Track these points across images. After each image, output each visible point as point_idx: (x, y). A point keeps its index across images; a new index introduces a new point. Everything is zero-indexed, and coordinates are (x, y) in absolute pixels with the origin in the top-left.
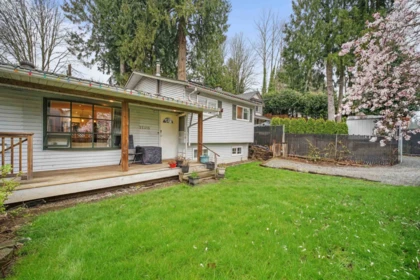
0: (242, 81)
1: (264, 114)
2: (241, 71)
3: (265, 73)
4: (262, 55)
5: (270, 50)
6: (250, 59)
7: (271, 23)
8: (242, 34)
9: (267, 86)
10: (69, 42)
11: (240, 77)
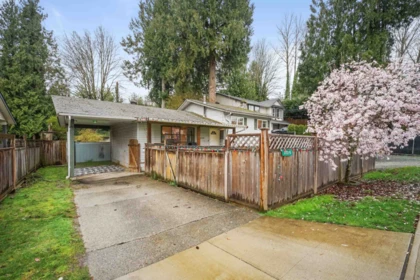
0: (264, 85)
1: (285, 119)
2: (264, 75)
3: (288, 76)
4: (285, 58)
5: (293, 53)
6: (272, 64)
7: (293, 26)
8: (264, 40)
9: (291, 89)
10: (123, 68)
11: (263, 81)
